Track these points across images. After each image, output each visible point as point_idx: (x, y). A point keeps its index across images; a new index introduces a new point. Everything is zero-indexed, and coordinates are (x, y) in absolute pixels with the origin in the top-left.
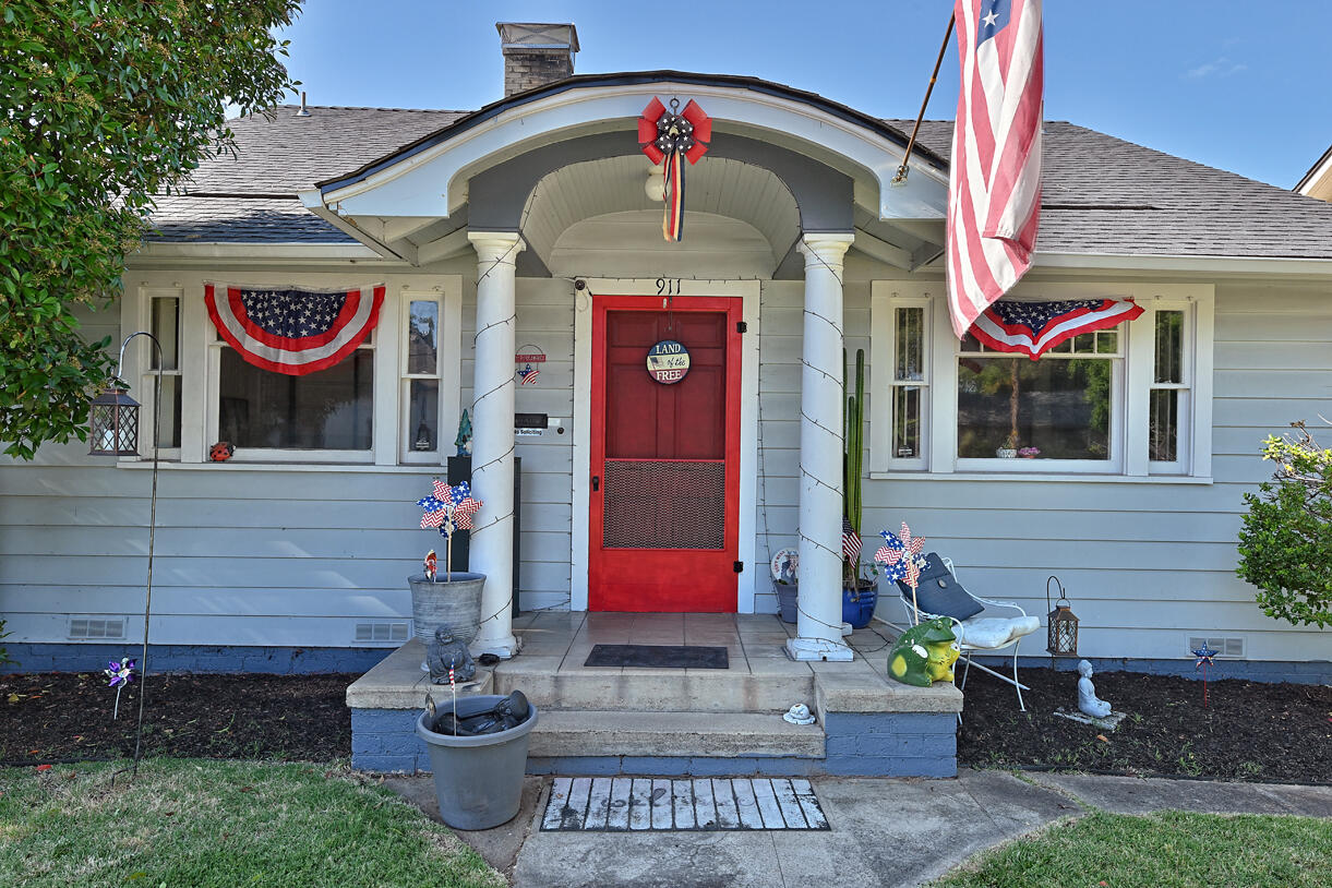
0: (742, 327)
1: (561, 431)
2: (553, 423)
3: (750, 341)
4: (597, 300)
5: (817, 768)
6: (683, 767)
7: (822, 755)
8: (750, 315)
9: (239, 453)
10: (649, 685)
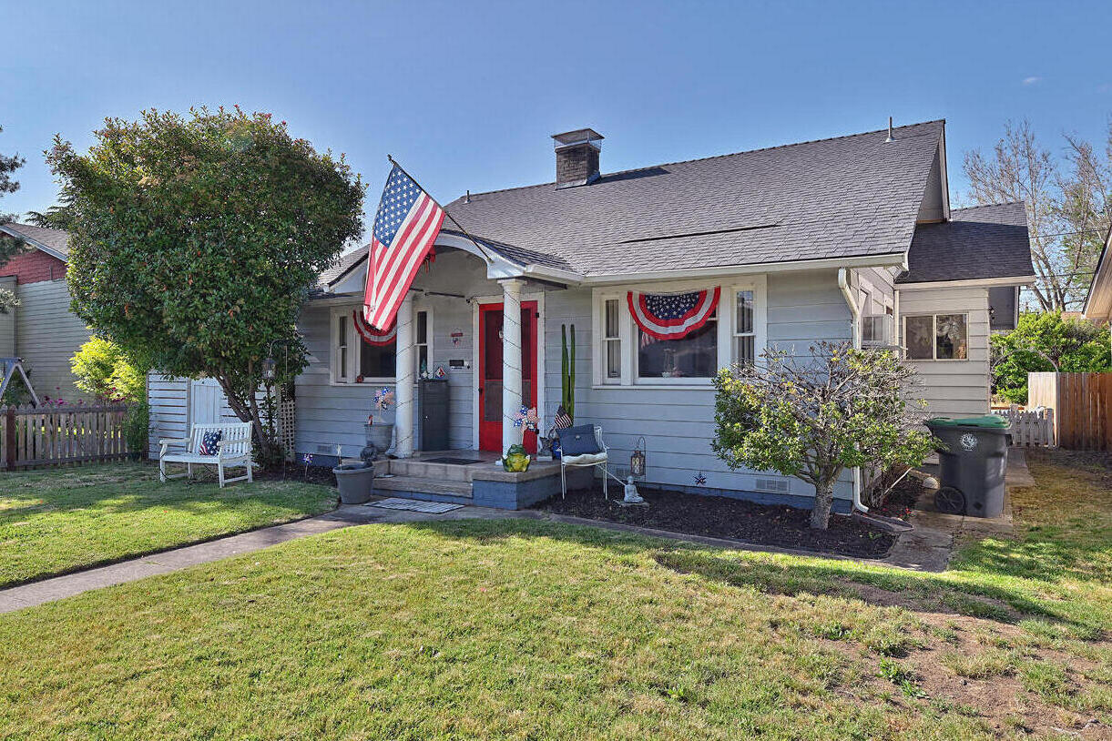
0: (537, 315)
1: (469, 367)
2: (466, 363)
3: (540, 321)
4: (482, 307)
5: (467, 502)
6: (429, 497)
7: (471, 496)
8: (540, 309)
9: (366, 379)
10: (435, 469)
